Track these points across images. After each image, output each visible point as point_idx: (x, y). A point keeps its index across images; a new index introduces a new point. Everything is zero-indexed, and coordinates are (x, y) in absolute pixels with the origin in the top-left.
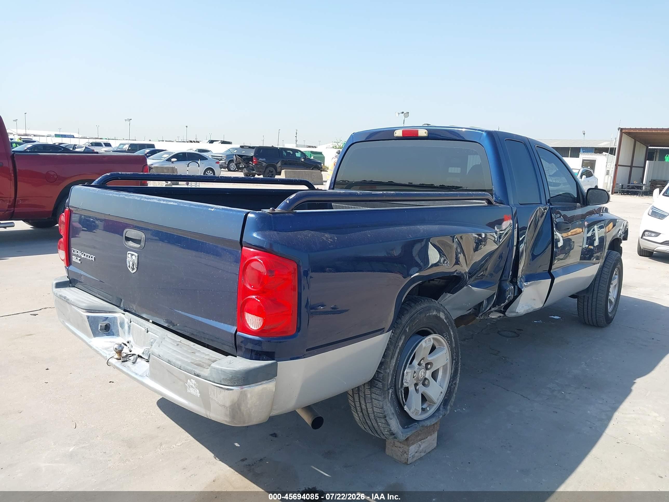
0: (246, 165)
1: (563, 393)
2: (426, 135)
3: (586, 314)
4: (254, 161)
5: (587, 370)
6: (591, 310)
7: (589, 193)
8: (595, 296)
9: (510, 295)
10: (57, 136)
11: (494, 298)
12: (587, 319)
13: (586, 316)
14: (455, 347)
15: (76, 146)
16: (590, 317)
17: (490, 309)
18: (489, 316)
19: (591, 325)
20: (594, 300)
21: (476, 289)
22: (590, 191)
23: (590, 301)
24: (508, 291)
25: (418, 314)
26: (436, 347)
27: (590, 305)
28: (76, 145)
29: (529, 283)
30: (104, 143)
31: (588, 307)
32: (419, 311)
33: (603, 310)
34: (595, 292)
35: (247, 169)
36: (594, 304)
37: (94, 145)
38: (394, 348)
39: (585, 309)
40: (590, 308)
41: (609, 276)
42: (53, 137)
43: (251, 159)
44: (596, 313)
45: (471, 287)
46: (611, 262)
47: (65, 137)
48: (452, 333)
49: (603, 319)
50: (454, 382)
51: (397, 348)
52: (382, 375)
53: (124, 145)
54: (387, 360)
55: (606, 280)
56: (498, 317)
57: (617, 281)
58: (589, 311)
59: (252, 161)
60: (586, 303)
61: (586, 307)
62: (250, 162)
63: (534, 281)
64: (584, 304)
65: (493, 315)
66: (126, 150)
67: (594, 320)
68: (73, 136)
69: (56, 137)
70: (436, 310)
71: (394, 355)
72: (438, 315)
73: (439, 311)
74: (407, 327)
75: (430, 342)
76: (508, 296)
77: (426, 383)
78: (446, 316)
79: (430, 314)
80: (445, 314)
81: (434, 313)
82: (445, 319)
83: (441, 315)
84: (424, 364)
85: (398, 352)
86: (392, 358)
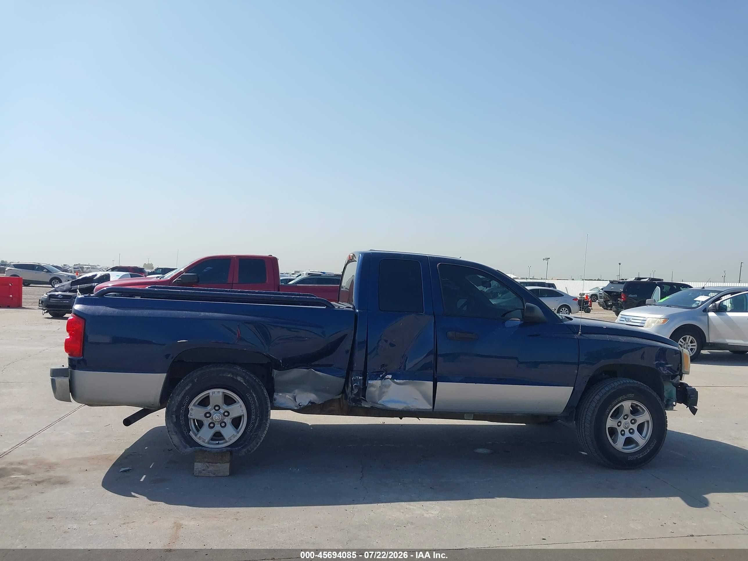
0: (614, 302)
4: (623, 297)
9: (357, 384)
11: (349, 386)
14: (259, 407)
21: (321, 374)
24: (354, 380)
25: (210, 372)
26: (235, 401)
35: (616, 306)
38: (180, 390)
43: (618, 295)
45: (314, 370)
51: (183, 390)
59: (620, 298)
62: (619, 299)
63: (408, 380)
70: (233, 374)
71: (180, 394)
72: (235, 377)
73: (237, 375)
74: (195, 379)
75: (219, 394)
76: (355, 384)
77: (223, 425)
78: (246, 381)
79: (224, 375)
80: (244, 379)
81: (229, 376)
82: (245, 383)
83: (239, 379)
84: (222, 411)
85: (185, 393)
86: (178, 395)
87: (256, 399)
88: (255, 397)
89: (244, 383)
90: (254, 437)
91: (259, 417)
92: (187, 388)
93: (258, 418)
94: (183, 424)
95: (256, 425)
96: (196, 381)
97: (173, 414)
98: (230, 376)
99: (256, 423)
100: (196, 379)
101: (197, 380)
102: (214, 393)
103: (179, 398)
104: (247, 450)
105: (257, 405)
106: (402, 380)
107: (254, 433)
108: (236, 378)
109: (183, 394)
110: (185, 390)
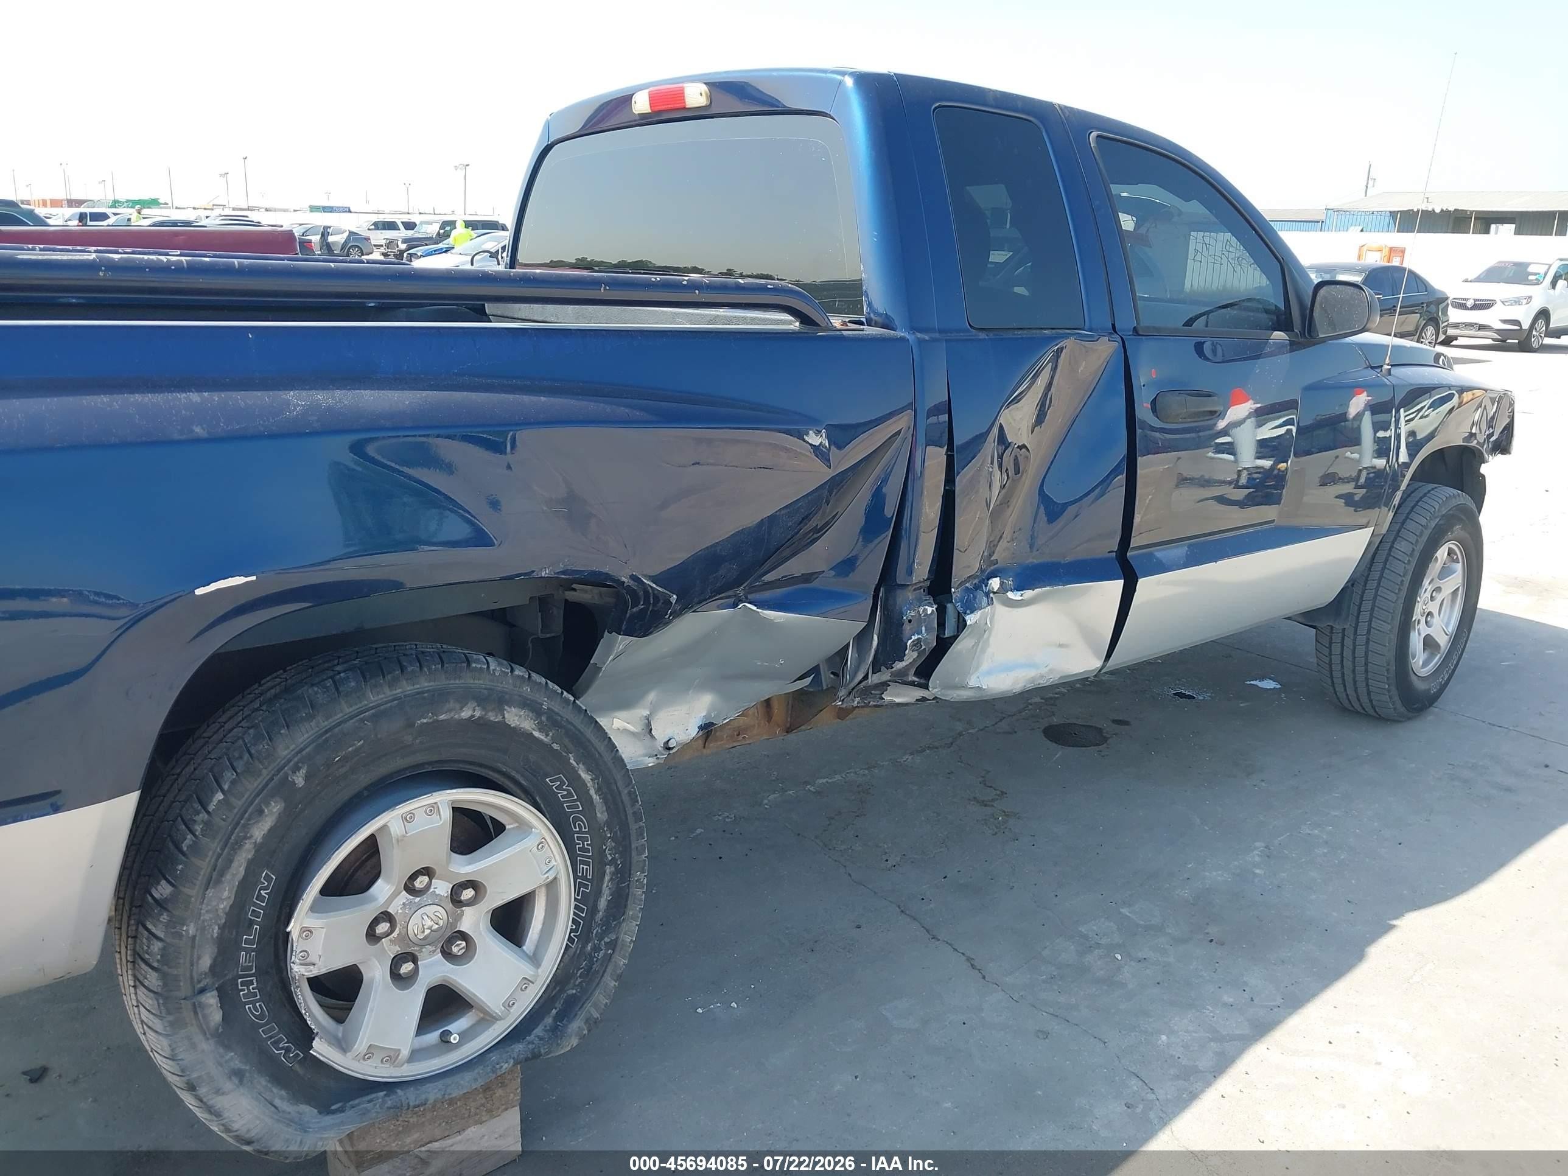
1: (1120, 958)
2: (702, 101)
3: (1338, 681)
5: (1255, 874)
6: (1354, 671)
7: (1318, 298)
8: (1363, 628)
9: (919, 633)
10: (313, 209)
11: (872, 643)
12: (1345, 696)
13: (1339, 689)
14: (608, 823)
15: (328, 230)
16: (1350, 691)
17: (866, 677)
18: (883, 696)
19: (1358, 713)
20: (1361, 640)
21: (781, 617)
22: (1322, 292)
23: (1348, 642)
24: (910, 621)
25: (362, 720)
26: (507, 827)
27: (1347, 653)
28: (330, 227)
29: (1029, 594)
30: (402, 222)
31: (1345, 660)
32: (372, 708)
33: (1388, 670)
34: (1365, 616)
36: (1360, 651)
37: (380, 226)
38: (223, 849)
39: (1336, 668)
40: (1348, 664)
41: (1411, 568)
42: (305, 212)
44: (1367, 679)
45: (754, 608)
46: (1424, 522)
47: (331, 212)
48: (586, 777)
49: (1390, 697)
50: (607, 940)
51: (238, 845)
52: (160, 944)
53: (430, 223)
54: (187, 891)
55: (1400, 579)
56: (917, 700)
57: (1460, 580)
58: (1348, 672)
60: (1336, 648)
61: (1336, 659)
63: (1050, 585)
64: (1331, 650)
65: (898, 695)
66: (434, 236)
67: (1365, 700)
68: (349, 208)
69: (311, 211)
70: (482, 700)
71: (222, 874)
72: (492, 717)
73: (501, 701)
74: (296, 769)
75: (435, 816)
76: (914, 638)
77: (458, 948)
78: (544, 718)
79: (442, 717)
80: (535, 709)
81: (466, 714)
82: (540, 730)
83: (516, 718)
84: (442, 888)
85: (250, 863)
86: (214, 879)
87: (592, 792)
88: (589, 784)
89: (536, 734)
90: (605, 954)
91: (613, 862)
92: (259, 831)
93: (609, 870)
94: (261, 1017)
95: (603, 903)
96: (299, 780)
97: (202, 991)
98: (473, 716)
99: (598, 893)
100: (303, 771)
101: (307, 778)
102: (407, 819)
103: (226, 894)
104: (587, 1021)
105: (602, 815)
106: (1031, 591)
107: (600, 940)
108: (499, 718)
109: (238, 869)
110: (248, 845)
